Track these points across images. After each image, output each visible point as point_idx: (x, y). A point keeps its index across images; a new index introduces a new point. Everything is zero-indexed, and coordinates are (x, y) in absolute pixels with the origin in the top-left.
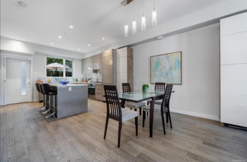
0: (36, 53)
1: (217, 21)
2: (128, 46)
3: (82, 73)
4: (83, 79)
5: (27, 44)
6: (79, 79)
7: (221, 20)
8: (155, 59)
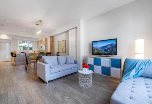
0: (13, 39)
1: (67, 32)
2: (51, 37)
3: (38, 48)
4: (38, 51)
5: (9, 35)
6: (36, 51)
7: (69, 31)
8: (59, 42)
